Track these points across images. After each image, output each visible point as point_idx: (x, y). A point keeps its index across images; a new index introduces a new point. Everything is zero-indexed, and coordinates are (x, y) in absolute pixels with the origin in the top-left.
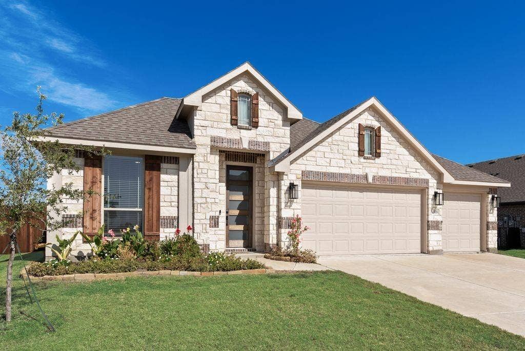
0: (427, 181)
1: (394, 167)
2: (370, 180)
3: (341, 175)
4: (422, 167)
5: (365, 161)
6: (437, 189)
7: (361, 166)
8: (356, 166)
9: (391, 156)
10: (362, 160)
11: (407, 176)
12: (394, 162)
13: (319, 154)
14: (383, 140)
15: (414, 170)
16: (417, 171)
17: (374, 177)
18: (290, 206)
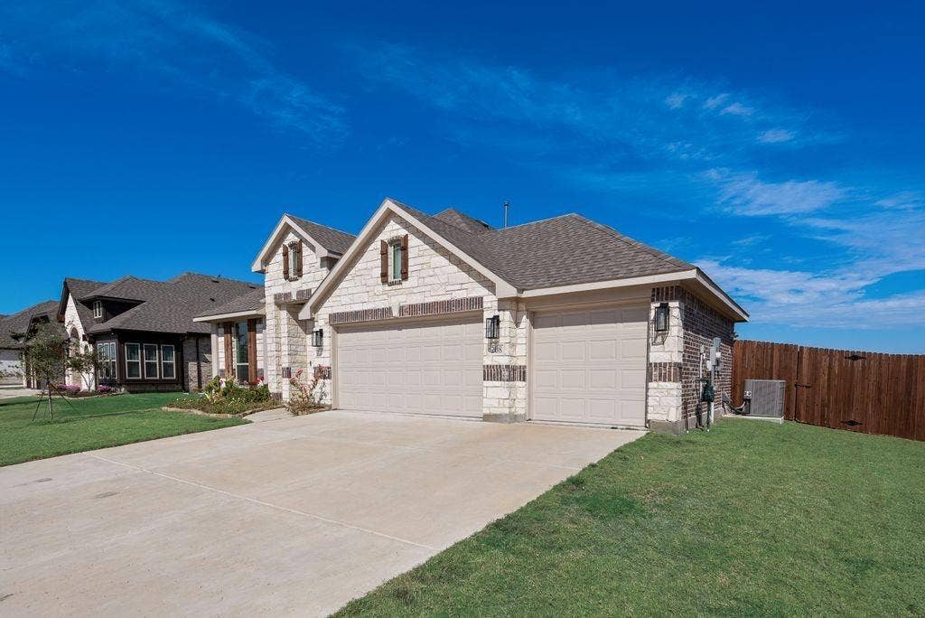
0: (479, 301)
1: (428, 288)
2: (396, 313)
3: (366, 312)
4: (471, 280)
5: (390, 288)
6: (499, 310)
7: (385, 297)
8: (381, 297)
9: (423, 274)
10: (387, 288)
11: (447, 298)
12: (428, 280)
13: (344, 292)
14: (412, 253)
15: (458, 287)
16: (464, 286)
17: (401, 309)
18: (321, 354)
